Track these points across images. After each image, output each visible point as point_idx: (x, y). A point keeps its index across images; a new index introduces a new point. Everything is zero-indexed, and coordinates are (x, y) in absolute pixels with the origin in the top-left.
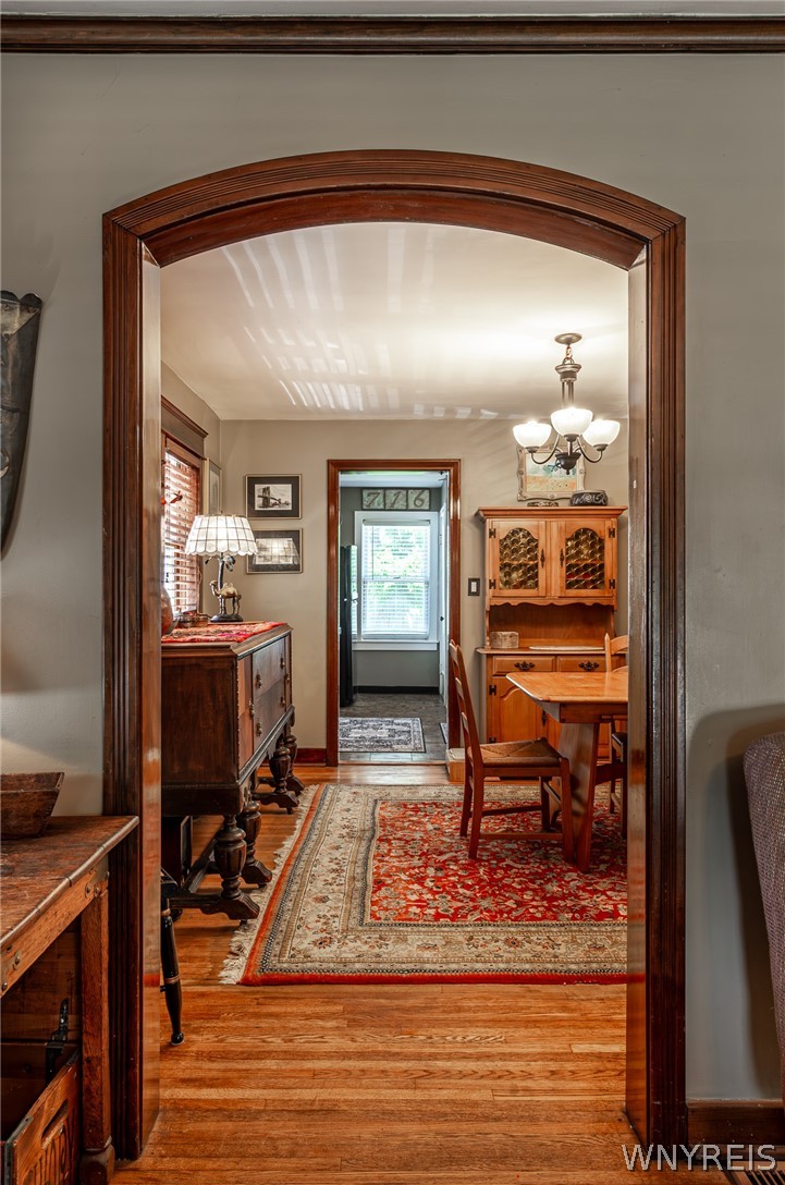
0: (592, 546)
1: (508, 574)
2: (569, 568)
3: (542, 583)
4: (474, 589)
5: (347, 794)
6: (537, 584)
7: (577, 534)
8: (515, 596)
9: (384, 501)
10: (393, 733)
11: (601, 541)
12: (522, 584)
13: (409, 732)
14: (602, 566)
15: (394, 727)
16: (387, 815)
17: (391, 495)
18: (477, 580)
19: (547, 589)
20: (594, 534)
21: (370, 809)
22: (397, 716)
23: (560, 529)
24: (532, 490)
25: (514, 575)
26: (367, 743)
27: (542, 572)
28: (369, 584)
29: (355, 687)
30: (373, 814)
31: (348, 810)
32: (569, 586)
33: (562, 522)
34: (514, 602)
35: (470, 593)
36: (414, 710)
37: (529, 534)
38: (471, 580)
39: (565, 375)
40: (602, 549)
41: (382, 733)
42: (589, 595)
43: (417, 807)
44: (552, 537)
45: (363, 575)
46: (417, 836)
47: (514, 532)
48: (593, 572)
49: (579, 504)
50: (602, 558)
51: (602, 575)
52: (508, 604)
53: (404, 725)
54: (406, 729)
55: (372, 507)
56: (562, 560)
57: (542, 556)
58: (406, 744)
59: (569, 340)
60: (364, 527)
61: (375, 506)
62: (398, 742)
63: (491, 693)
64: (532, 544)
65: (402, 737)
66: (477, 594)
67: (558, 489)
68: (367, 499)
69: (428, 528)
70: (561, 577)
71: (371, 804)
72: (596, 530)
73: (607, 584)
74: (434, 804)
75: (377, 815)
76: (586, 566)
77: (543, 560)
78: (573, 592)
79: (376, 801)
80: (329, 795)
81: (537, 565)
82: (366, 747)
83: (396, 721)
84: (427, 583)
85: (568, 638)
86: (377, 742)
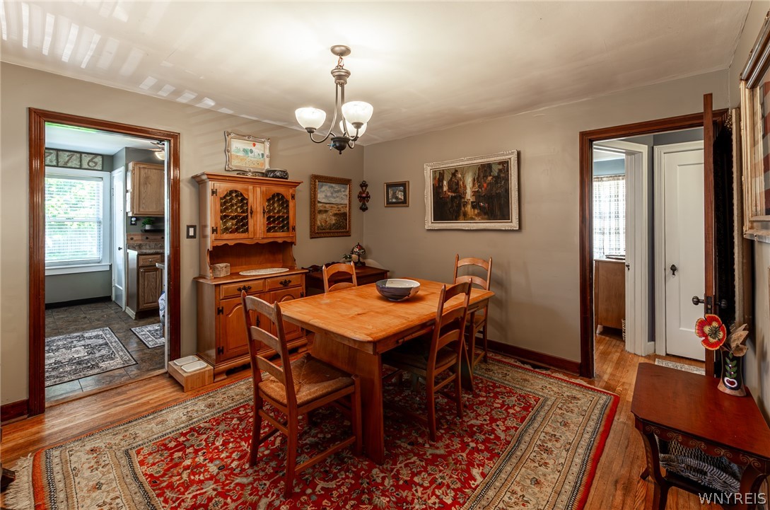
0: (282, 204)
1: (225, 223)
2: (269, 218)
3: (251, 229)
4: (191, 233)
5: (84, 457)
6: (247, 230)
7: (274, 196)
8: (231, 239)
9: (57, 159)
10: (91, 349)
11: (287, 201)
12: (236, 230)
13: (106, 344)
14: (288, 217)
15: (88, 342)
16: (153, 470)
17: (64, 156)
18: (194, 227)
19: (255, 233)
20: (283, 196)
21: (126, 471)
22: (84, 330)
23: (262, 193)
24: (235, 164)
25: (229, 224)
26: (68, 369)
27: (251, 222)
30: (136, 478)
31: (98, 486)
32: (269, 230)
33: (264, 188)
34: (231, 243)
35: (188, 237)
36: (98, 320)
37: (241, 194)
38: (189, 227)
39: (339, 77)
40: (288, 206)
41: (77, 352)
42: (280, 236)
43: (179, 444)
44: (256, 199)
46: (209, 488)
47: (231, 192)
48: (283, 221)
49: (273, 177)
50: (288, 213)
51: (288, 223)
52: (226, 244)
53: (97, 337)
54: (101, 341)
56: (264, 213)
57: (251, 210)
58: (112, 359)
59: (343, 52)
61: (48, 162)
62: (103, 358)
63: (219, 314)
64: (243, 200)
65: (103, 352)
66: (194, 237)
67: (253, 166)
69: (101, 183)
70: (263, 224)
71: (124, 461)
72: (284, 195)
73: (291, 229)
74: (193, 429)
75: (143, 479)
76: (279, 217)
77: (251, 213)
78: (271, 234)
79: (127, 453)
80: (57, 469)
81: (247, 216)
82: (69, 373)
83: (86, 335)
84: (99, 222)
85: (260, 264)
86: (79, 363)
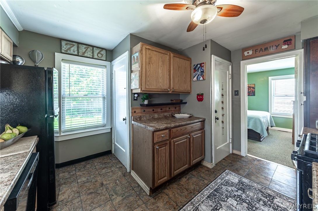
9: (78, 50)
17: (82, 49)
28: (66, 99)
29: (57, 164)
45: (62, 94)
55: (69, 52)
60: (63, 64)
61: (72, 52)
68: (64, 47)
69: (105, 70)
84: (104, 98)
